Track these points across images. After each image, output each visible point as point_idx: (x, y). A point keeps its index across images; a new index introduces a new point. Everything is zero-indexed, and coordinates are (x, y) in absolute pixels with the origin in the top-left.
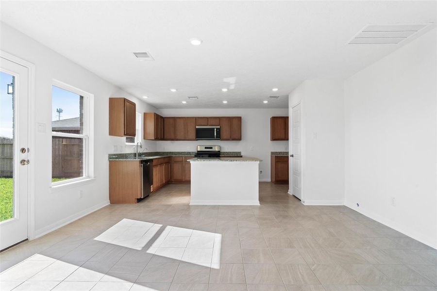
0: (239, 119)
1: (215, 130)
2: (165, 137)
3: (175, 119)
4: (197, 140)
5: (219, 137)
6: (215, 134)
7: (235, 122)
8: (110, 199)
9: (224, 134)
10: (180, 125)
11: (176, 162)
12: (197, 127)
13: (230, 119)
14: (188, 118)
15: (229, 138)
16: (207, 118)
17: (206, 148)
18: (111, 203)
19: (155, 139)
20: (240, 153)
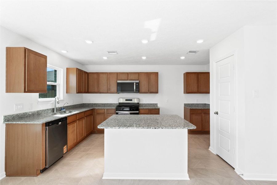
0: (156, 74)
1: (135, 84)
2: (90, 90)
3: (98, 74)
4: (118, 93)
5: (138, 91)
6: (135, 88)
7: (152, 77)
8: (6, 171)
9: (143, 87)
10: (103, 80)
11: (98, 114)
12: (118, 81)
13: (148, 74)
14: (110, 73)
15: (148, 92)
16: (128, 74)
17: (126, 100)
18: (7, 175)
19: (77, 93)
20: (156, 104)
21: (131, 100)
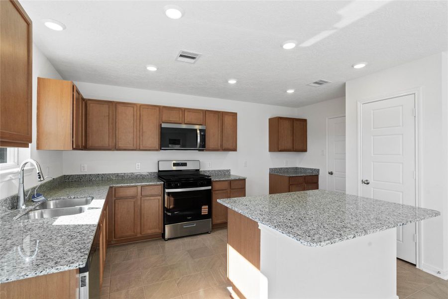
1: (199, 132)
2: (90, 143)
5: (204, 146)
6: (199, 141)
7: (228, 120)
9: (211, 141)
12: (164, 125)
15: (219, 148)
16: (182, 111)
17: (175, 165)
19: (74, 149)
20: (228, 171)
21: (185, 164)
